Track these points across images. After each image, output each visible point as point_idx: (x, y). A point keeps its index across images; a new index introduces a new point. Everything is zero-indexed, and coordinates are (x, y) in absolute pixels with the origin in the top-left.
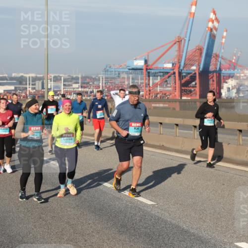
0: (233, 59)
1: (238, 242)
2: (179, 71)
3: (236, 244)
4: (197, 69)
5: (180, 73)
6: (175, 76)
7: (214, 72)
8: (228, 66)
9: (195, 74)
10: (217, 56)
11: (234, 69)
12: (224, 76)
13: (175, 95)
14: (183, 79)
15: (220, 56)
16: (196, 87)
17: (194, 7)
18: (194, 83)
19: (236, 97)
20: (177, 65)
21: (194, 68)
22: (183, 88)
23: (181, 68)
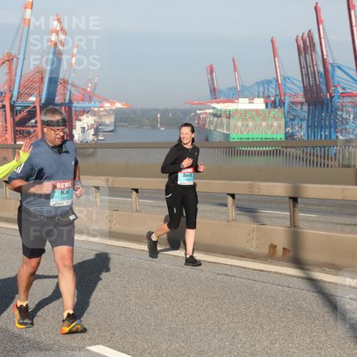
0: (88, 87)
1: (91, 345)
2: (10, 103)
3: (88, 348)
4: (38, 101)
5: (12, 107)
6: (5, 111)
7: (61, 105)
8: (82, 96)
9: (35, 107)
10: (65, 82)
11: (90, 101)
12: (76, 111)
13: (6, 139)
14: (17, 115)
15: (70, 82)
16: (36, 126)
17: (29, 11)
18: (33, 121)
19: (94, 141)
20: (8, 95)
21: (33, 99)
22: (18, 128)
23: (14, 99)
